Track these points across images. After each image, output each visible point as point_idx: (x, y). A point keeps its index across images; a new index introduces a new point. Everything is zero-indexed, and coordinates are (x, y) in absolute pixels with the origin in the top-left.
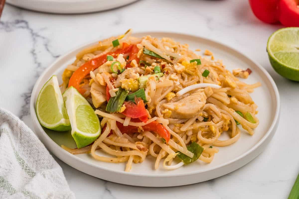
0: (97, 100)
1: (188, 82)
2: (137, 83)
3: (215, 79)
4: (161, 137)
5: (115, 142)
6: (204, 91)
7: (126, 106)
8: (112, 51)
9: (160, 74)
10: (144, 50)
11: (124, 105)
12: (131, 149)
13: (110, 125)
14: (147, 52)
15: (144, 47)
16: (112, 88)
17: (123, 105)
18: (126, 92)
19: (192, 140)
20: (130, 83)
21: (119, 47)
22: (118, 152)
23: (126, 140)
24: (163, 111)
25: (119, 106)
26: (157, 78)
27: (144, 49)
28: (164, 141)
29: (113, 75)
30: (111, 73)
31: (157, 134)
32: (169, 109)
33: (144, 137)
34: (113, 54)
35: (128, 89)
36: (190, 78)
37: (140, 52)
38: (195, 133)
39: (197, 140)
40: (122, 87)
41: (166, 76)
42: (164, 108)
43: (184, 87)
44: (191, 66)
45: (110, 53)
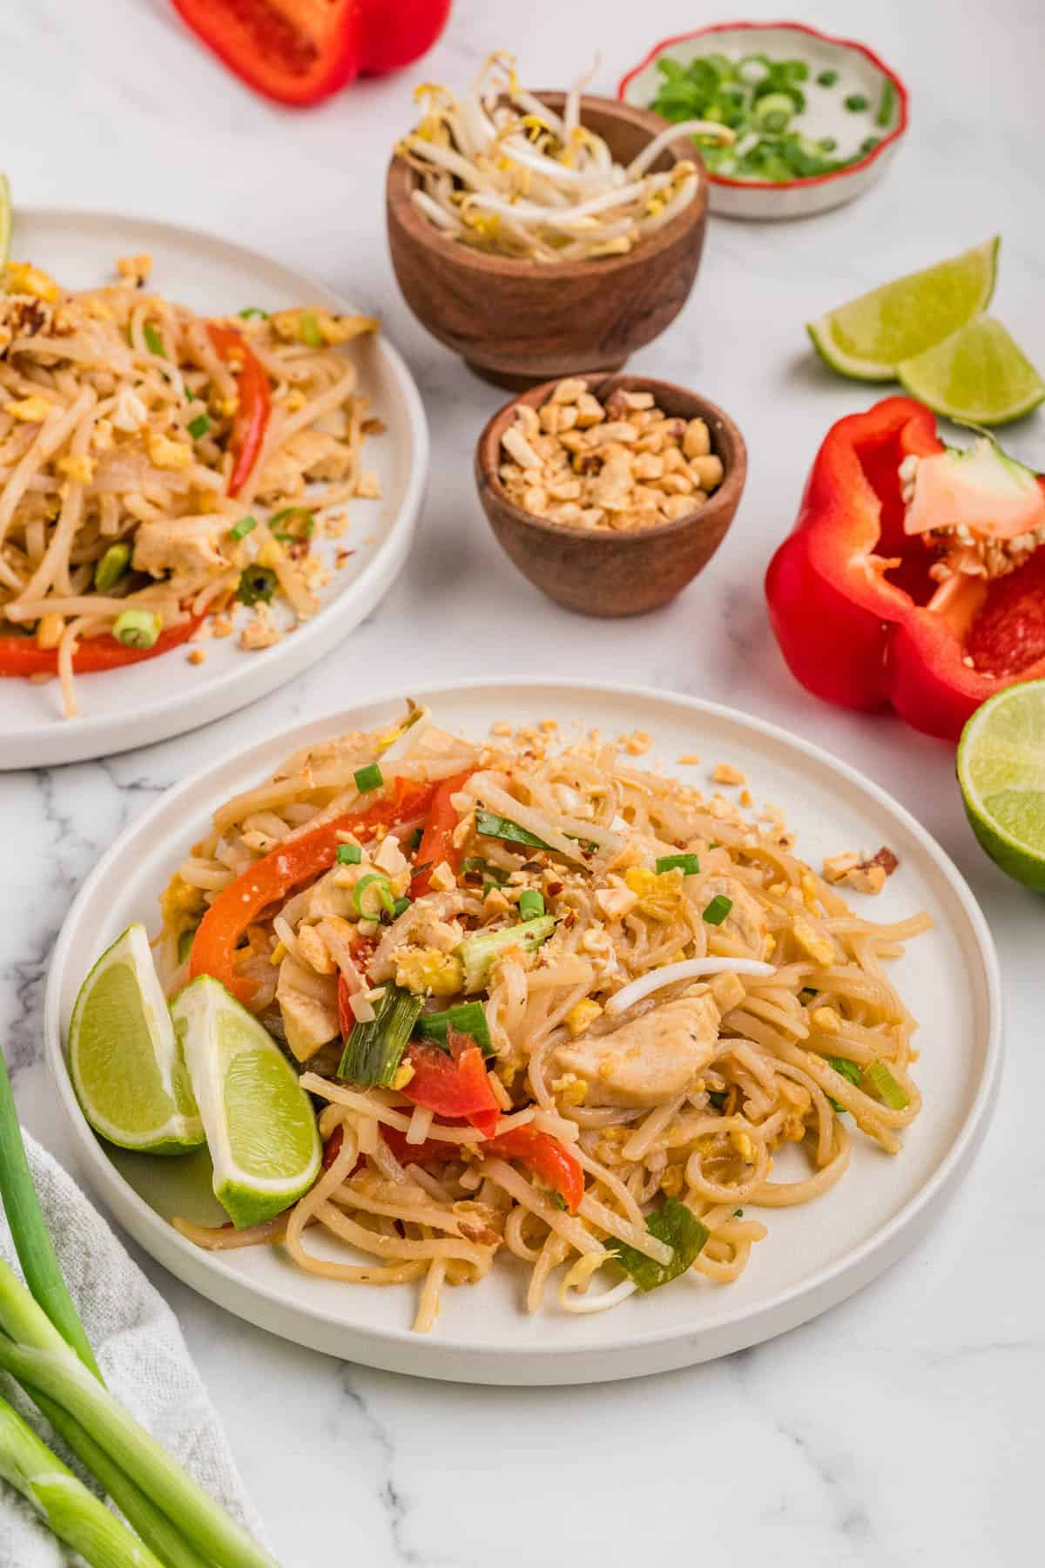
0: (305, 1034)
1: (649, 951)
2: (453, 965)
3: (752, 930)
4: (547, 1188)
5: (375, 1198)
6: (711, 991)
7: (414, 1064)
8: (356, 810)
9: (541, 925)
10: (478, 820)
11: (407, 1062)
12: (439, 1234)
13: (356, 1137)
14: (490, 826)
15: (479, 803)
16: (359, 988)
17: (402, 1060)
18: (414, 1004)
19: (667, 1188)
20: (427, 970)
21: (380, 792)
22: (387, 1243)
23: (418, 1195)
24: (556, 1084)
25: (389, 1065)
26: (530, 941)
27: (479, 815)
28: (557, 1201)
29: (363, 927)
30: (353, 920)
31: (534, 1174)
32: (580, 1075)
33: (486, 1184)
34: (360, 828)
35: (421, 990)
36: (658, 935)
37: (464, 827)
38: (677, 1158)
39: (685, 1189)
40: (399, 983)
41: (564, 939)
42: (559, 1069)
43: (634, 973)
44: (662, 886)
45: (345, 822)
